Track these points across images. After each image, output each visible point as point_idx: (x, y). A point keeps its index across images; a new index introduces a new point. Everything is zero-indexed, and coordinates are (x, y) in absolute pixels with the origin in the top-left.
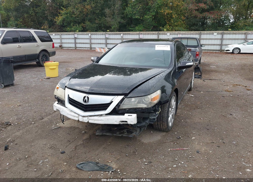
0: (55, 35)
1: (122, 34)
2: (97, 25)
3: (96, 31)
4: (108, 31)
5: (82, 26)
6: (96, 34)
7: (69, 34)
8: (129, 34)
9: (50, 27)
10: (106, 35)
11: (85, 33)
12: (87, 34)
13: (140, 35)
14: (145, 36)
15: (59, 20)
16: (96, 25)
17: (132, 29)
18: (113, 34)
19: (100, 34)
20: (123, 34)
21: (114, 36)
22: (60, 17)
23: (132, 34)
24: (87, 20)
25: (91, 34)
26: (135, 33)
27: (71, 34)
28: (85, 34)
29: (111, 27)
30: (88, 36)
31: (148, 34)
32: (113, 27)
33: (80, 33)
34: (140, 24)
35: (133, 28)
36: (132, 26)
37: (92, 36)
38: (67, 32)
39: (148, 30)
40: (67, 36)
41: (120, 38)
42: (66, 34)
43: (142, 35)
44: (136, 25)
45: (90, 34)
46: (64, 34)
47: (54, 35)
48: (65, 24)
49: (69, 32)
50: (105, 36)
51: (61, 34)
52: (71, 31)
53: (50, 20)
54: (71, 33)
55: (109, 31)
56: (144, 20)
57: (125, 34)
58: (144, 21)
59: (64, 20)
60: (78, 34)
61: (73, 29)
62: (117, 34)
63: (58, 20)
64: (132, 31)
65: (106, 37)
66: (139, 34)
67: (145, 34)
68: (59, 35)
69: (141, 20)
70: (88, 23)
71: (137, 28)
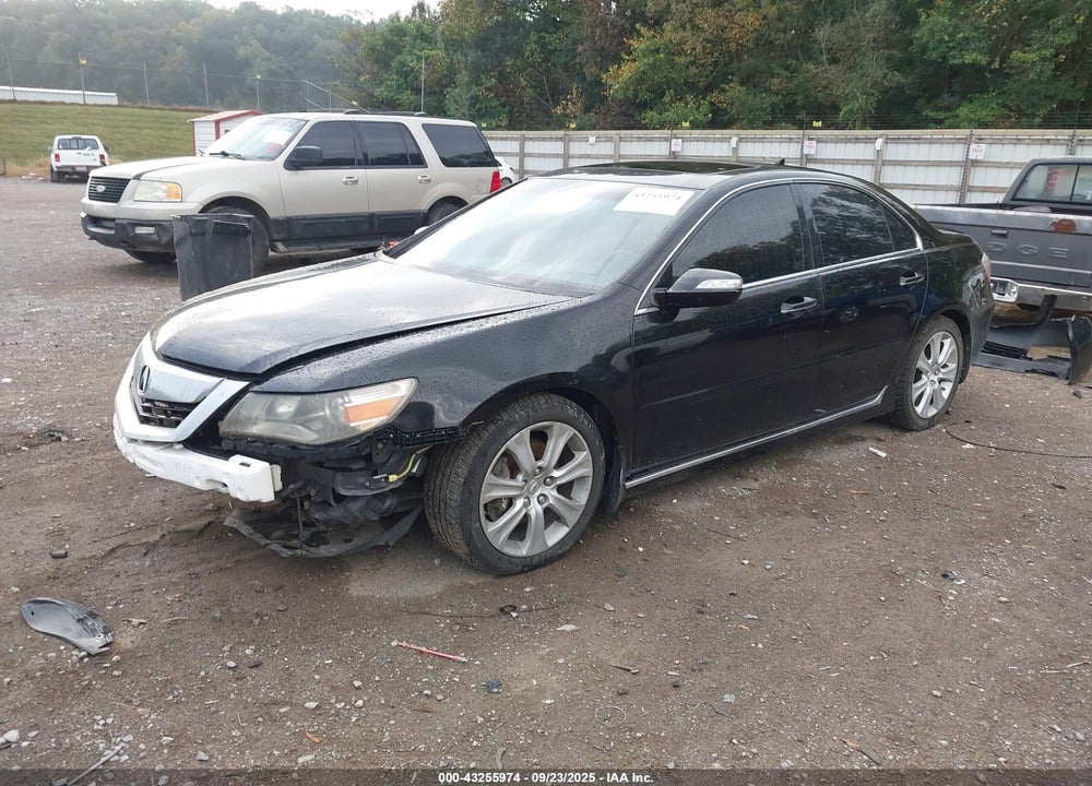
0: (598, 140)
1: (879, 141)
2: (775, 99)
3: (770, 125)
4: (815, 124)
5: (712, 104)
6: (762, 140)
7: (651, 140)
8: (918, 140)
9: (587, 109)
10: (806, 143)
11: (718, 133)
12: (722, 140)
13: (973, 146)
14: (996, 148)
15: (620, 78)
16: (767, 100)
17: (941, 115)
18: (837, 141)
19: (781, 141)
20: (888, 141)
21: (841, 146)
22: (624, 68)
23: (931, 141)
24: (736, 79)
25: (740, 140)
26: (948, 133)
27: (661, 139)
28: (715, 140)
29: (836, 108)
30: (725, 145)
31: (1019, 141)
32: (845, 109)
33: (696, 133)
34: (983, 90)
35: (948, 109)
36: (946, 99)
37: (742, 145)
38: (648, 129)
39: (1024, 119)
40: (642, 144)
41: (871, 156)
42: (639, 139)
43: (983, 146)
44: (965, 96)
45: (735, 139)
46: (631, 139)
47: (592, 139)
48: (645, 96)
49: (653, 129)
50: (800, 149)
51: (621, 139)
52: (662, 126)
53: (589, 78)
54: (657, 133)
55: (820, 124)
56: (1012, 72)
57: (897, 140)
58: (1008, 76)
59: (640, 79)
60: (684, 139)
61: (669, 115)
62: (857, 140)
63: (616, 78)
64: (939, 124)
65: (806, 152)
66: (967, 141)
67: (1001, 142)
68: (609, 139)
69: (992, 71)
70: (735, 91)
71: (963, 111)
